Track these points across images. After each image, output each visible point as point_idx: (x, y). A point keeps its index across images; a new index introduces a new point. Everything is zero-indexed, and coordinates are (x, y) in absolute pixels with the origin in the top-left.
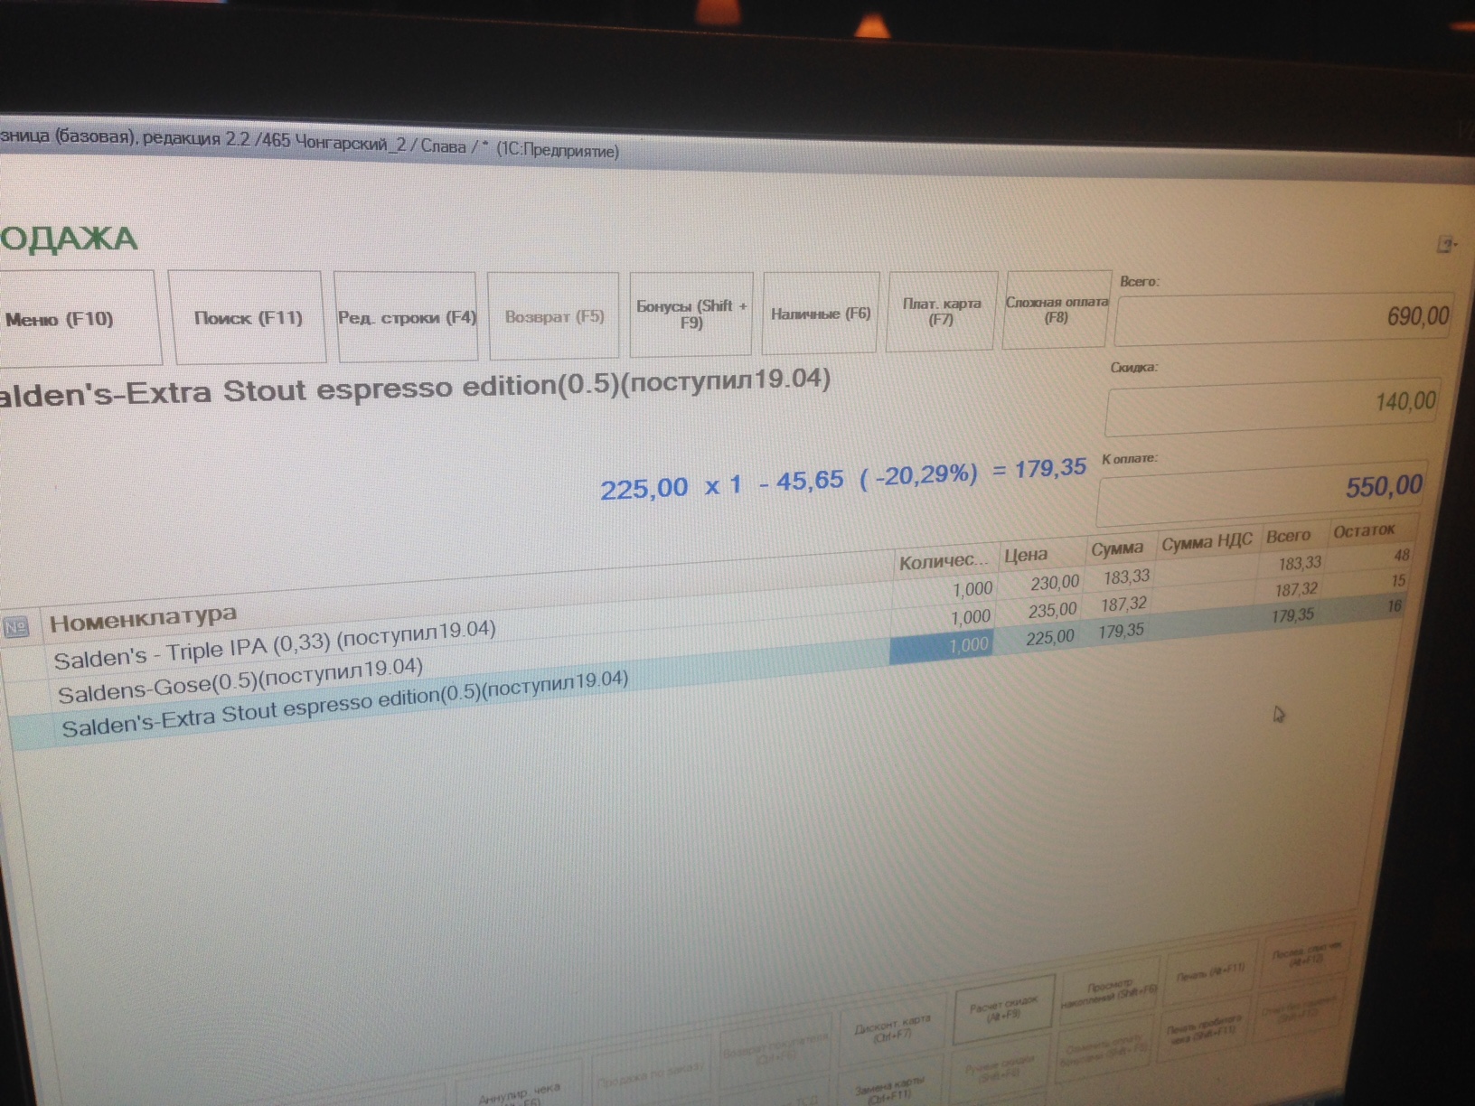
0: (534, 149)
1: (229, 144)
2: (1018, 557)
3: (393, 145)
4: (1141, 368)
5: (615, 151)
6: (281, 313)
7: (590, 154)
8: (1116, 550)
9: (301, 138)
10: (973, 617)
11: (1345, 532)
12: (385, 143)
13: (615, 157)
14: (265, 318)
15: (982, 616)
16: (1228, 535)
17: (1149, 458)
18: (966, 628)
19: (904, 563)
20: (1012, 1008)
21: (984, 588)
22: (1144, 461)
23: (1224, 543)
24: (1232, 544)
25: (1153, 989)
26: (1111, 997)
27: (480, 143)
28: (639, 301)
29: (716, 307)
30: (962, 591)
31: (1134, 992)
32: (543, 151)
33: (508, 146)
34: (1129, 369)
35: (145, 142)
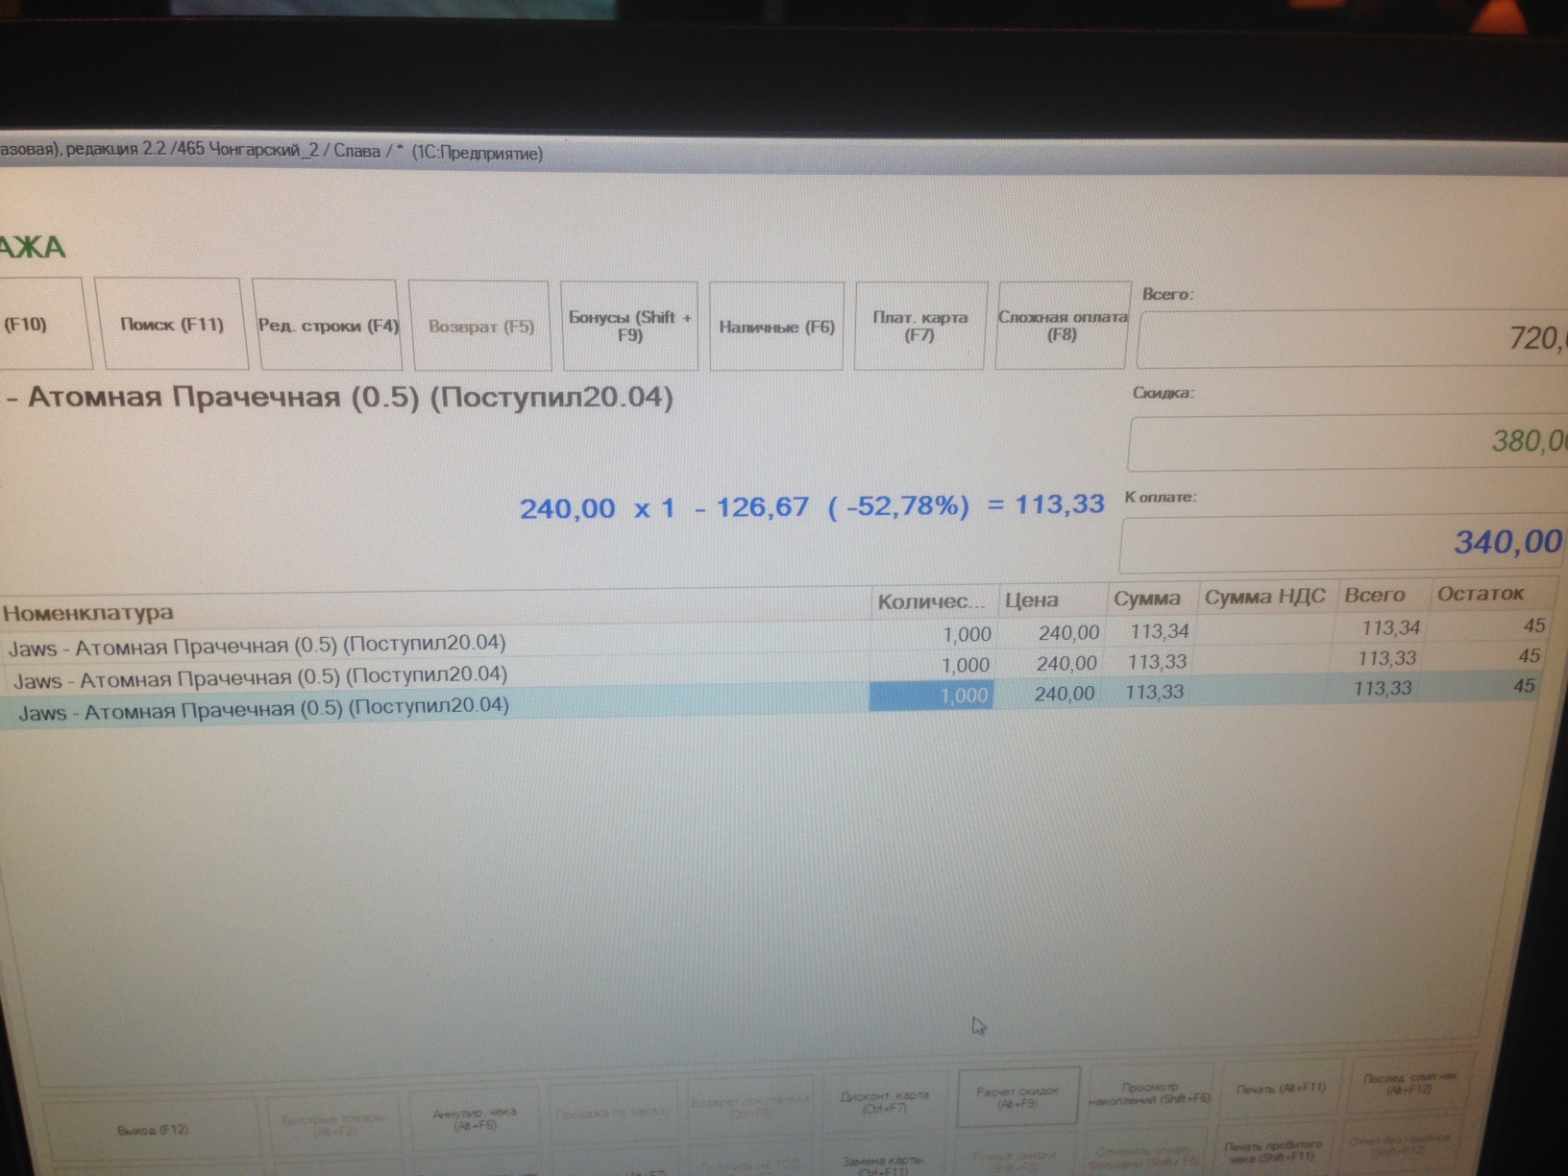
0: (451, 153)
1: (146, 153)
2: (1022, 602)
3: (306, 150)
4: (1172, 394)
5: (538, 153)
6: (202, 320)
7: (511, 156)
8: (1144, 600)
9: (215, 146)
10: (968, 665)
11: (1454, 594)
12: (298, 149)
13: (537, 161)
14: (187, 324)
15: (979, 665)
16: (1293, 590)
17: (1186, 498)
18: (959, 676)
19: (883, 601)
20: (1028, 1097)
21: (981, 634)
22: (1179, 500)
23: (1286, 599)
24: (1298, 601)
25: (1205, 1098)
26: (1149, 1101)
27: (395, 147)
28: (571, 313)
29: (656, 319)
30: (954, 635)
31: (1181, 1098)
32: (461, 154)
33: (425, 149)
34: (1157, 394)
35: (69, 154)
